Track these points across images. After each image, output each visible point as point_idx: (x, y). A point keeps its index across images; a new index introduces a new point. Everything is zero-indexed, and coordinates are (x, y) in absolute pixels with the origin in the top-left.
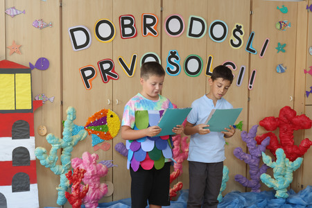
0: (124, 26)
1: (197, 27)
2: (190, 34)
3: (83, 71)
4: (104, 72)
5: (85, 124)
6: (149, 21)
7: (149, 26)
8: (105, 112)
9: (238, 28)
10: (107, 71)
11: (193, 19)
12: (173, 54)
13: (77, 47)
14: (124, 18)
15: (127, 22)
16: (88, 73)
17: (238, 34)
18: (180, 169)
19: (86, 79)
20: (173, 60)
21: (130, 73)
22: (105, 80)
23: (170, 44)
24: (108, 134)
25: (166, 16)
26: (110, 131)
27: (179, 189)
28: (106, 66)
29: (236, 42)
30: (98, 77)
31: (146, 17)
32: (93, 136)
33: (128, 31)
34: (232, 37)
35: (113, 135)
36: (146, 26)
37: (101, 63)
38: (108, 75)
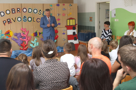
0: (13, 11)
1: (30, 11)
2: (29, 12)
3: (3, 21)
4: (8, 21)
5: (4, 34)
6: (19, 9)
7: (19, 11)
8: (9, 31)
9: (40, 10)
10: (9, 21)
11: (29, 9)
12: (25, 17)
13: (2, 16)
14: (12, 9)
15: (13, 10)
16: (5, 22)
17: (40, 11)
18: (27, 43)
19: (4, 23)
20: (25, 18)
21: (15, 21)
22: (9, 23)
23: (24, 14)
24: (10, 36)
25: (22, 8)
26: (11, 35)
27: (27, 48)
28: (9, 20)
29: (40, 13)
30: (7, 23)
31: (18, 9)
32: (6, 36)
33: (14, 12)
34: (39, 12)
35: (11, 36)
36: (18, 11)
37: (8, 20)
38: (9, 22)
